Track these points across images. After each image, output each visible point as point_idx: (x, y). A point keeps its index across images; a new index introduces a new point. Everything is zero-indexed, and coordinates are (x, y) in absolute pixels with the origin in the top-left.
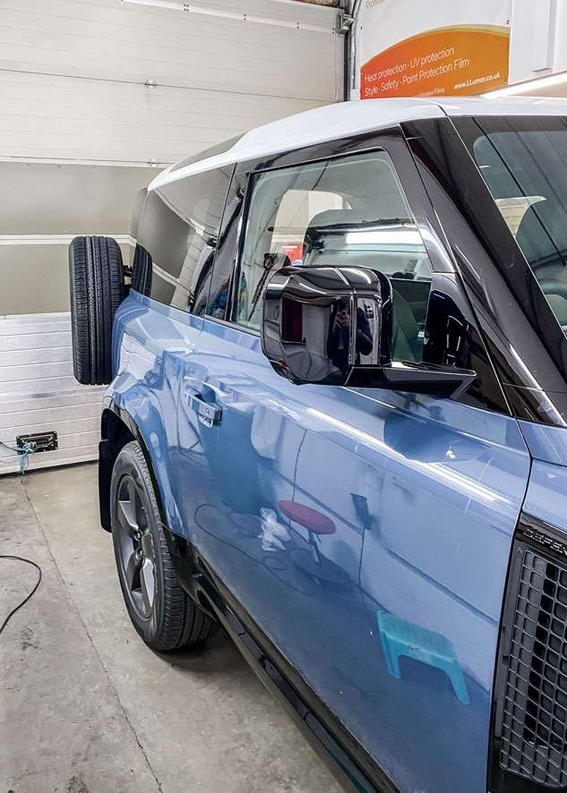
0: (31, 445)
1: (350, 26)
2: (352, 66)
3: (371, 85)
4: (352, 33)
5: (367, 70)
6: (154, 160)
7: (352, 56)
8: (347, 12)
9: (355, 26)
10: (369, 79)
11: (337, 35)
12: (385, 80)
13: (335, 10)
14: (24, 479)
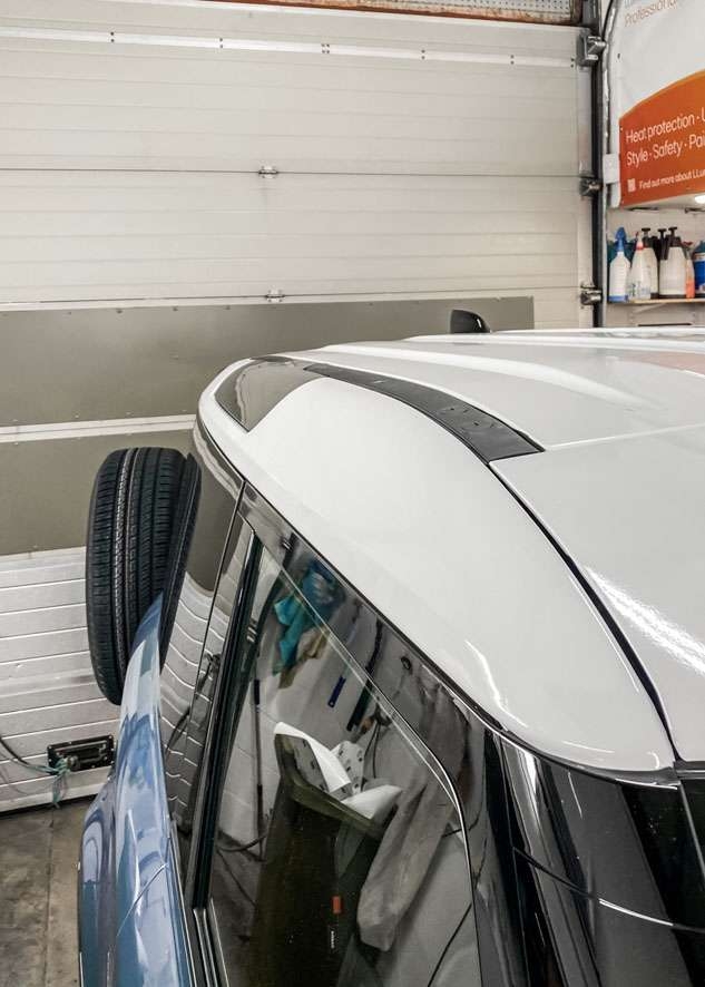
0: (69, 761)
1: (600, 53)
2: (605, 118)
3: (636, 147)
4: (604, 64)
5: (629, 122)
6: (274, 292)
7: (605, 101)
8: (595, 33)
9: (608, 55)
10: (634, 137)
11: (578, 67)
12: (660, 140)
13: (574, 31)
14: (57, 817)
